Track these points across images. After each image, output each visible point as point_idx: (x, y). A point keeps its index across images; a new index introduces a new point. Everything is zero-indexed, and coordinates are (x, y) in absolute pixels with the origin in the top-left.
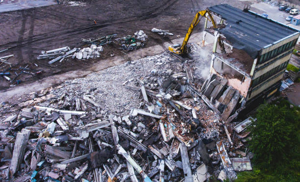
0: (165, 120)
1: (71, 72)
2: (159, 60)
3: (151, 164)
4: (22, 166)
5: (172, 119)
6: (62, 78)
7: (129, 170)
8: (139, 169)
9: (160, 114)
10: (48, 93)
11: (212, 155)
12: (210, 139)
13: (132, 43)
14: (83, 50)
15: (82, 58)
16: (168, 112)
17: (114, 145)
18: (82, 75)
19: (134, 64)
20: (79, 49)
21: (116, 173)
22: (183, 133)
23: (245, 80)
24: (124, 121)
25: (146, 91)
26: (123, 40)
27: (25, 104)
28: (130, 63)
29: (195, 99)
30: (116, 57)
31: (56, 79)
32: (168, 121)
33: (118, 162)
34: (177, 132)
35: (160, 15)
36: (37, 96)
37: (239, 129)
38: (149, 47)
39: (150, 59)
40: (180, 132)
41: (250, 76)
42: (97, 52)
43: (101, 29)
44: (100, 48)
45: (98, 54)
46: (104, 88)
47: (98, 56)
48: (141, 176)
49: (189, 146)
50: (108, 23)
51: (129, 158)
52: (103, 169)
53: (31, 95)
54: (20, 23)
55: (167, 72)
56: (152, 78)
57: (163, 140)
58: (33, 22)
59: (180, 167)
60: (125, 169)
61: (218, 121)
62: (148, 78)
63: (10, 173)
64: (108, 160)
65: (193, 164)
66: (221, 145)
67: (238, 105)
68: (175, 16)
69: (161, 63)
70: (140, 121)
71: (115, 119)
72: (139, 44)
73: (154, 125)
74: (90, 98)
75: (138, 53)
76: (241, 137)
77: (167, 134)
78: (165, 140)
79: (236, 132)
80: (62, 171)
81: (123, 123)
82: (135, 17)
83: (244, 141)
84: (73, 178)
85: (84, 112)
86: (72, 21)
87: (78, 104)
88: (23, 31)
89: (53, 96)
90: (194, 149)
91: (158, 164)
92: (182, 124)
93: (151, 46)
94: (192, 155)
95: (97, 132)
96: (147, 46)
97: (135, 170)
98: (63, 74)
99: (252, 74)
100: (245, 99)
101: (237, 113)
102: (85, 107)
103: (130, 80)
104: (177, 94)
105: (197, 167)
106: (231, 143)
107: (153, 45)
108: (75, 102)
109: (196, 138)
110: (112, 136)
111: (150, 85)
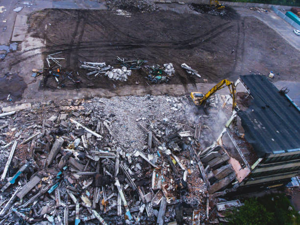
0: (158, 171)
1: (100, 89)
2: (175, 105)
3: (135, 202)
4: (54, 162)
5: (165, 172)
6: (92, 93)
7: (118, 201)
8: (125, 203)
9: (156, 164)
10: (80, 104)
11: (186, 218)
12: (189, 205)
13: (158, 75)
14: (115, 70)
15: (112, 78)
16: (163, 165)
17: (113, 175)
18: (108, 96)
19: (152, 101)
20: (113, 67)
21: (109, 198)
22: (169, 189)
23: (245, 169)
24: (127, 157)
25: (153, 138)
26: (151, 69)
27: (64, 108)
28: (149, 98)
29: (192, 162)
30: (139, 87)
31: (89, 93)
32: (161, 173)
33: (113, 189)
34: (164, 186)
35: (196, 48)
36: (72, 104)
37: (221, 207)
38: (172, 84)
39: (168, 100)
40: (167, 187)
41: (251, 169)
42: (125, 76)
43: (136, 50)
44: (129, 71)
45: (126, 77)
46: (121, 118)
47: (125, 80)
48: (125, 208)
49: (169, 202)
50: (144, 44)
51: (121, 192)
52: (101, 190)
53: (69, 101)
54: (75, 24)
55: (176, 127)
56: (161, 126)
57: (151, 187)
58: (84, 26)
59: (156, 214)
60: (115, 198)
61: (204, 192)
62: (158, 123)
63: (46, 164)
64: (106, 186)
65: (168, 217)
66: (197, 213)
67: (230, 186)
68: (212, 53)
69: (176, 109)
70: (138, 162)
71: (121, 153)
72: (164, 78)
73: (148, 171)
74: (108, 124)
75: (160, 87)
76: (219, 215)
77: (156, 184)
78: (153, 187)
79: (217, 209)
80: (76, 180)
81: (126, 159)
82: (170, 42)
83: (221, 220)
84: (81, 187)
85: (101, 136)
86: (115, 33)
87: (98, 126)
88: (75, 34)
89: (83, 109)
90: (173, 206)
91: (140, 205)
92: (172, 180)
93: (174, 84)
94: (169, 210)
95: (105, 160)
96: (170, 82)
97: (122, 201)
98: (95, 90)
99: (253, 167)
100: (239, 184)
101: (224, 192)
102: (103, 132)
103: (143, 119)
104: (178, 150)
105: (169, 222)
106: (208, 216)
107: (177, 84)
108: (97, 123)
109: (178, 198)
110: (114, 167)
111: (158, 131)
